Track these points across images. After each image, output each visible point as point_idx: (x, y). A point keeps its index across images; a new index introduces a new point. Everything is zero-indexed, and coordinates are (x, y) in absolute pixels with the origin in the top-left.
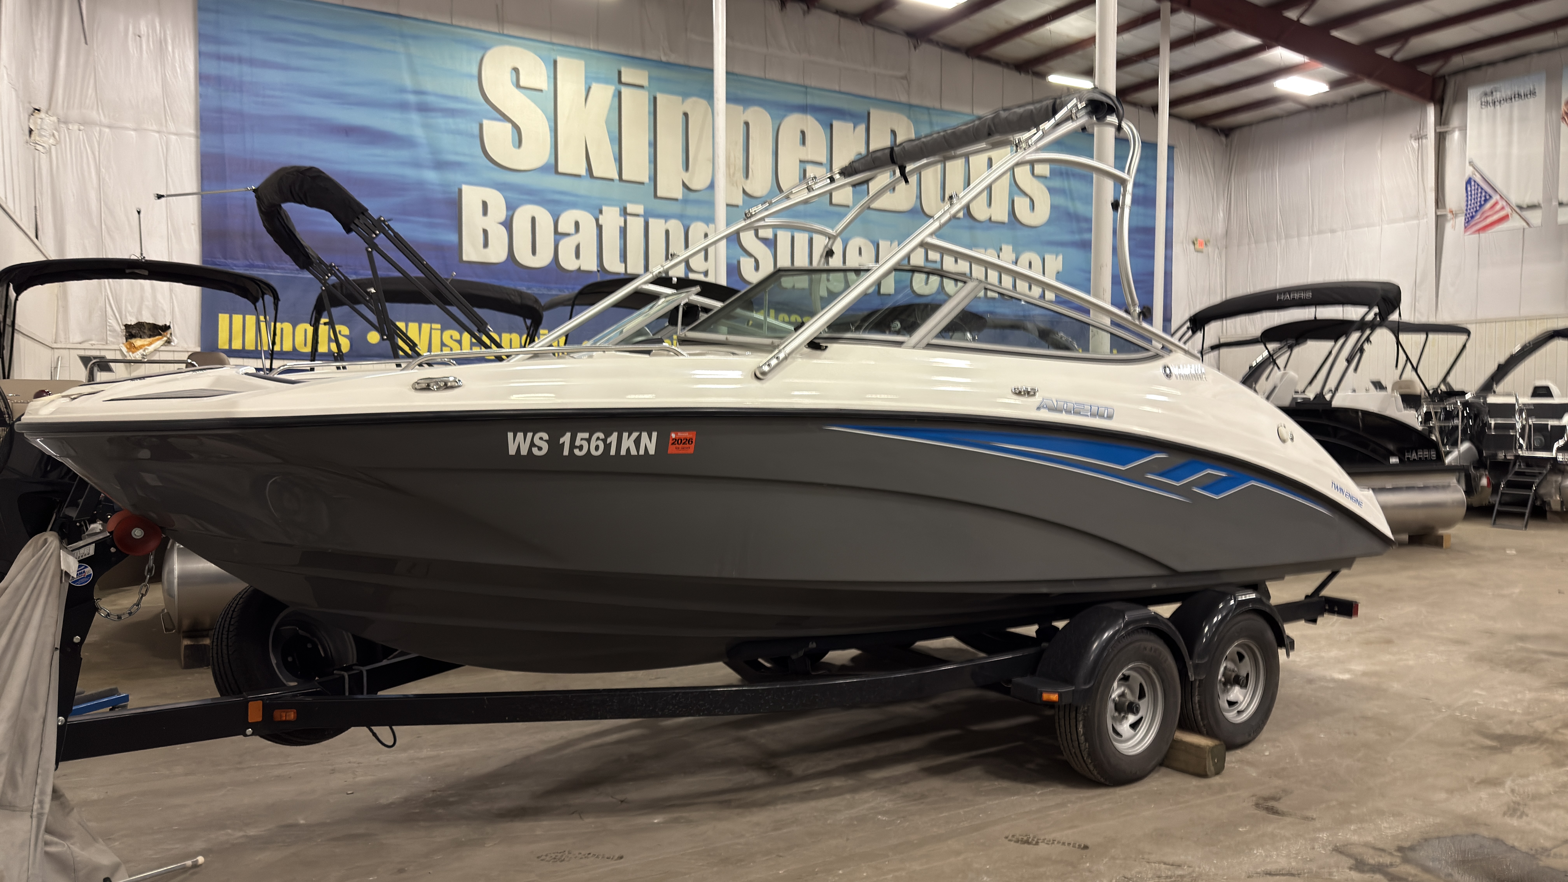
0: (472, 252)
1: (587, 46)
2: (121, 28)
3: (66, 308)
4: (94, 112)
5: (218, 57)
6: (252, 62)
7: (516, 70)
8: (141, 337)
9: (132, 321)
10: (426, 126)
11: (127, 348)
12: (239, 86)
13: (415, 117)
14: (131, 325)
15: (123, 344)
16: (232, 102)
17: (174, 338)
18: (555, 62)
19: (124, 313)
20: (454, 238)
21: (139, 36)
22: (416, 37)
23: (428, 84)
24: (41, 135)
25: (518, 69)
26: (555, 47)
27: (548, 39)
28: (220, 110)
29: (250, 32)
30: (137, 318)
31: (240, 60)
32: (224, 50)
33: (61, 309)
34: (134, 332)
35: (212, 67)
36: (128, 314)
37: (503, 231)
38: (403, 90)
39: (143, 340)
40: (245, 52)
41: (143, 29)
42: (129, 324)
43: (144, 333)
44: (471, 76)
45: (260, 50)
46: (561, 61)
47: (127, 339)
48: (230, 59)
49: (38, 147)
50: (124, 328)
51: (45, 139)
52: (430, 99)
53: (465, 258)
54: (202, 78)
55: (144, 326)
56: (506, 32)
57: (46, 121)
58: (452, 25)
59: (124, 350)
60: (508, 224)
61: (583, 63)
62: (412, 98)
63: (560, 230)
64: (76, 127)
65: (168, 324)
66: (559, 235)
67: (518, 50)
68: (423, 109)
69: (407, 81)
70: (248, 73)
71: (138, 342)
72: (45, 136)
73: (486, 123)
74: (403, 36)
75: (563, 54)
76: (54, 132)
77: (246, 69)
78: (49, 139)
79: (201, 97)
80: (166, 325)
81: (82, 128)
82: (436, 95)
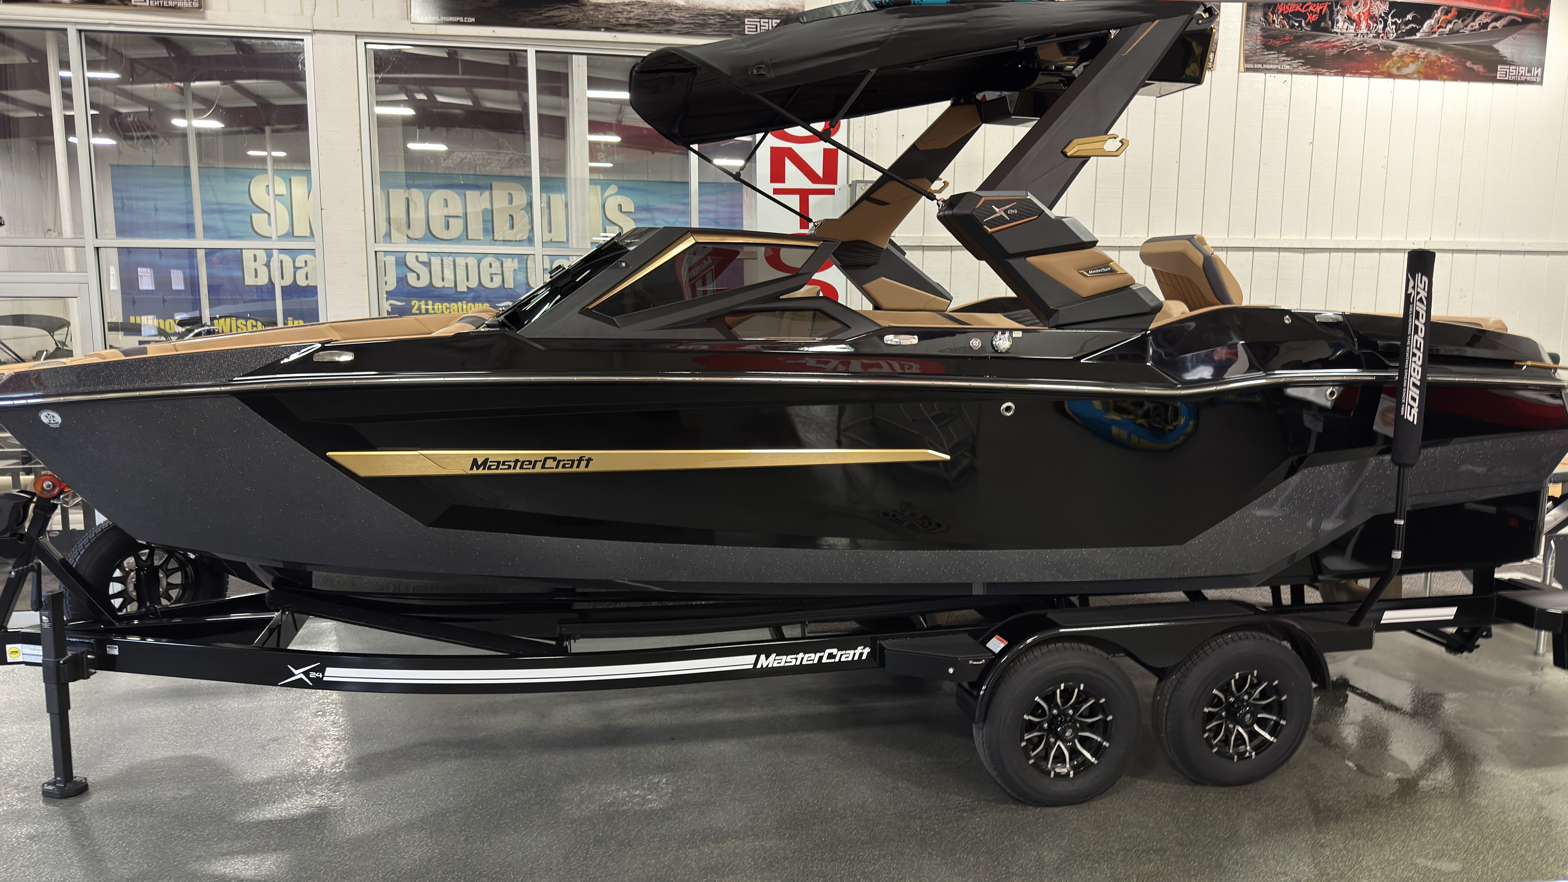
0: (249, 281)
5: (123, 198)
6: (137, 199)
7: (268, 186)
10: (223, 220)
12: (131, 211)
13: (217, 216)
16: (128, 218)
20: (240, 274)
22: (215, 177)
23: (223, 199)
28: (123, 222)
29: (136, 185)
31: (132, 199)
32: (125, 194)
37: (265, 269)
40: (137, 194)
44: (244, 193)
46: (296, 179)
52: (223, 206)
53: (246, 283)
60: (268, 265)
61: (306, 178)
62: (216, 207)
63: (296, 266)
66: (296, 269)
67: (270, 176)
68: (221, 211)
73: (254, 215)
74: (210, 177)
75: (293, 175)
77: (134, 203)
82: (226, 204)
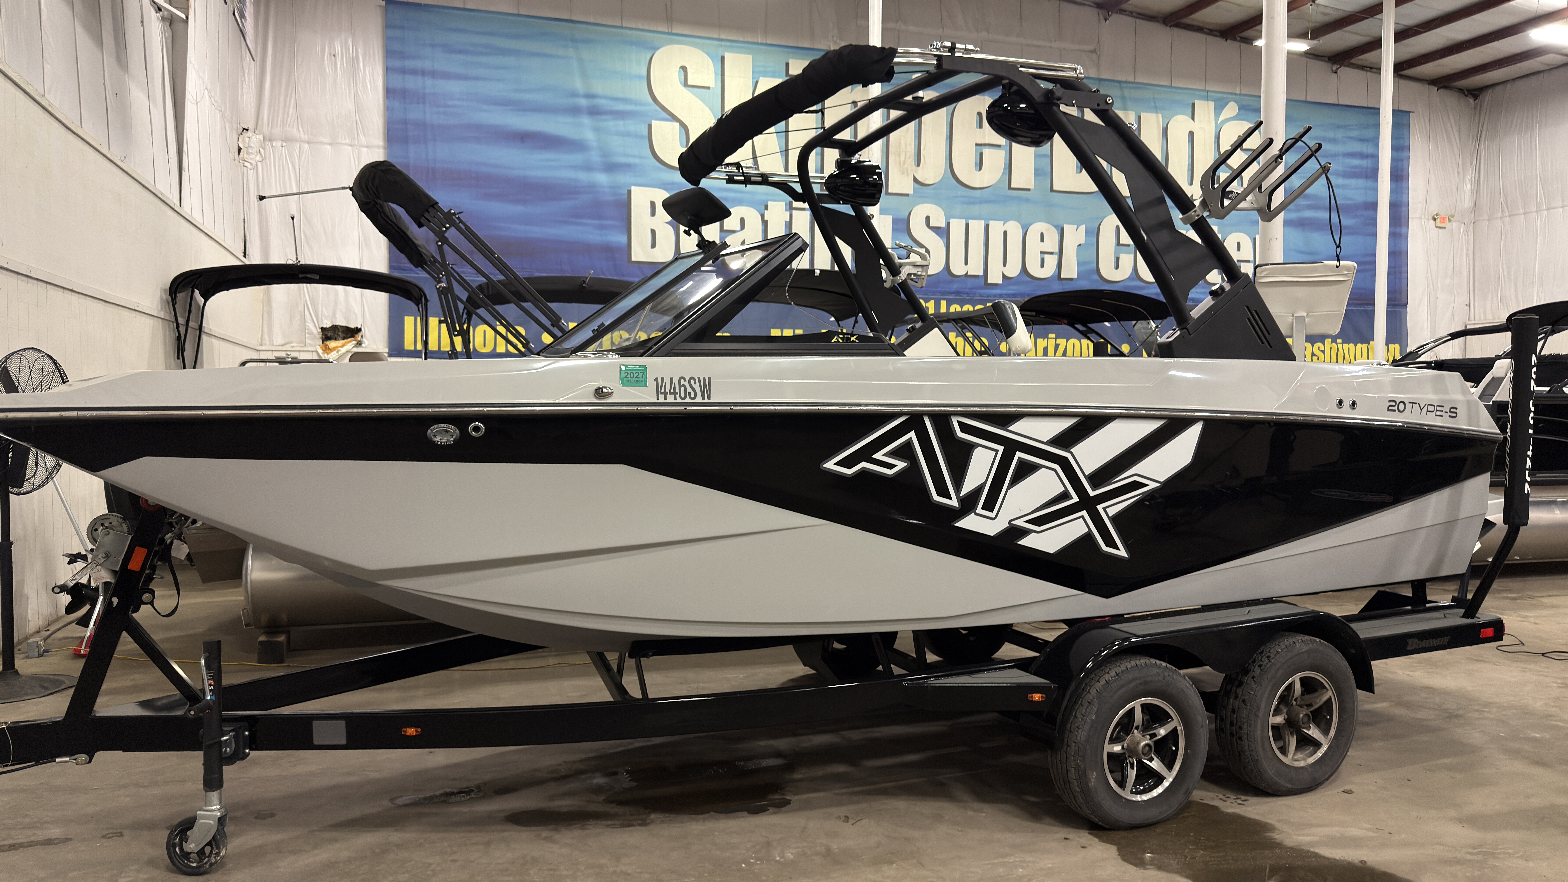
0: (640, 253)
1: (756, 41)
2: (319, 49)
3: (270, 313)
4: (295, 129)
5: (403, 71)
6: (433, 74)
7: (684, 69)
8: (336, 339)
9: (327, 324)
10: (597, 130)
11: (323, 350)
12: (421, 98)
13: (585, 120)
14: (326, 328)
15: (320, 345)
16: (415, 113)
17: (364, 340)
18: (723, 58)
19: (320, 316)
20: (623, 239)
21: (334, 56)
22: (587, 41)
23: (599, 88)
24: (248, 153)
25: (686, 68)
26: (723, 43)
27: (716, 36)
28: (405, 122)
29: (433, 46)
30: (332, 322)
31: (423, 73)
32: (410, 64)
33: (265, 315)
34: (329, 334)
35: (398, 82)
36: (323, 318)
37: (671, 229)
38: (574, 94)
39: (337, 342)
40: (427, 65)
41: (338, 49)
42: (325, 326)
43: (339, 335)
44: (640, 77)
45: (442, 62)
46: (728, 56)
47: (323, 341)
48: (414, 72)
49: (246, 164)
50: (320, 330)
51: (253, 156)
52: (600, 101)
53: (633, 259)
54: (390, 92)
55: (338, 328)
56: (674, 31)
57: (253, 140)
58: (622, 27)
59: (320, 351)
61: (750, 57)
62: (583, 102)
63: (726, 227)
64: (279, 144)
65: (359, 327)
66: (724, 233)
67: (686, 48)
68: (594, 112)
69: (578, 85)
70: (430, 85)
71: (332, 344)
72: (252, 153)
73: (654, 123)
74: (573, 40)
75: (731, 49)
76: (261, 149)
77: (429, 82)
78: (256, 156)
79: (388, 109)
80: (357, 327)
81: (284, 144)
82: (606, 97)
